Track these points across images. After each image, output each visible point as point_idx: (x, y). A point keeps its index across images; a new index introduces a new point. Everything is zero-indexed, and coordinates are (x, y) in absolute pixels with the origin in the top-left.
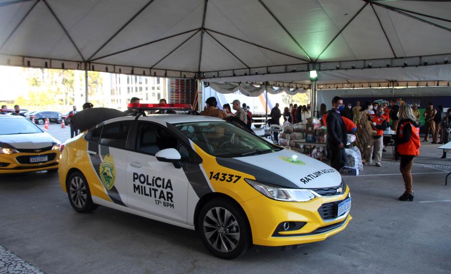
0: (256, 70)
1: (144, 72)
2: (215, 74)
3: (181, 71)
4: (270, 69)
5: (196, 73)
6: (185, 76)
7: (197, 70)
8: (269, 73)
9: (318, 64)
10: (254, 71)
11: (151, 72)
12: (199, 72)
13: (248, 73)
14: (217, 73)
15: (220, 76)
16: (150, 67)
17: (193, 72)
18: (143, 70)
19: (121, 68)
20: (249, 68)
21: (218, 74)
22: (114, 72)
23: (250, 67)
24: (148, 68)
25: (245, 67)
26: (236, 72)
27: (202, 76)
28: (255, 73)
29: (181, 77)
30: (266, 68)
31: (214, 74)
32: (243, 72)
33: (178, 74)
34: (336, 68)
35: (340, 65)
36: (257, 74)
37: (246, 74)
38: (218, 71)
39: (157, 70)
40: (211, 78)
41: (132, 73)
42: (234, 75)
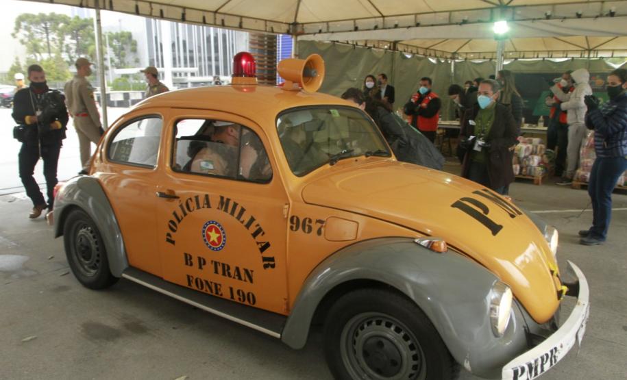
0: (396, 21)
1: (204, 18)
2: (323, 27)
3: (266, 21)
4: (421, 19)
5: (289, 24)
6: (272, 28)
7: (292, 21)
8: (418, 25)
9: (511, 9)
10: (391, 21)
11: (215, 19)
12: (295, 24)
13: (380, 26)
14: (325, 25)
15: (331, 30)
16: (214, 9)
17: (285, 23)
18: (201, 14)
19: (164, 8)
20: (383, 17)
21: (328, 27)
22: (150, 15)
23: (384, 14)
24: (211, 12)
25: (377, 14)
26: (360, 24)
27: (299, 30)
28: (393, 26)
29: (266, 31)
30: (413, 16)
31: (320, 27)
32: (372, 22)
33: (261, 25)
34: (544, 16)
35: (553, 10)
36: (396, 26)
37: (376, 28)
38: (327, 22)
39: (227, 16)
40: (315, 34)
41: (183, 19)
42: (356, 29)
